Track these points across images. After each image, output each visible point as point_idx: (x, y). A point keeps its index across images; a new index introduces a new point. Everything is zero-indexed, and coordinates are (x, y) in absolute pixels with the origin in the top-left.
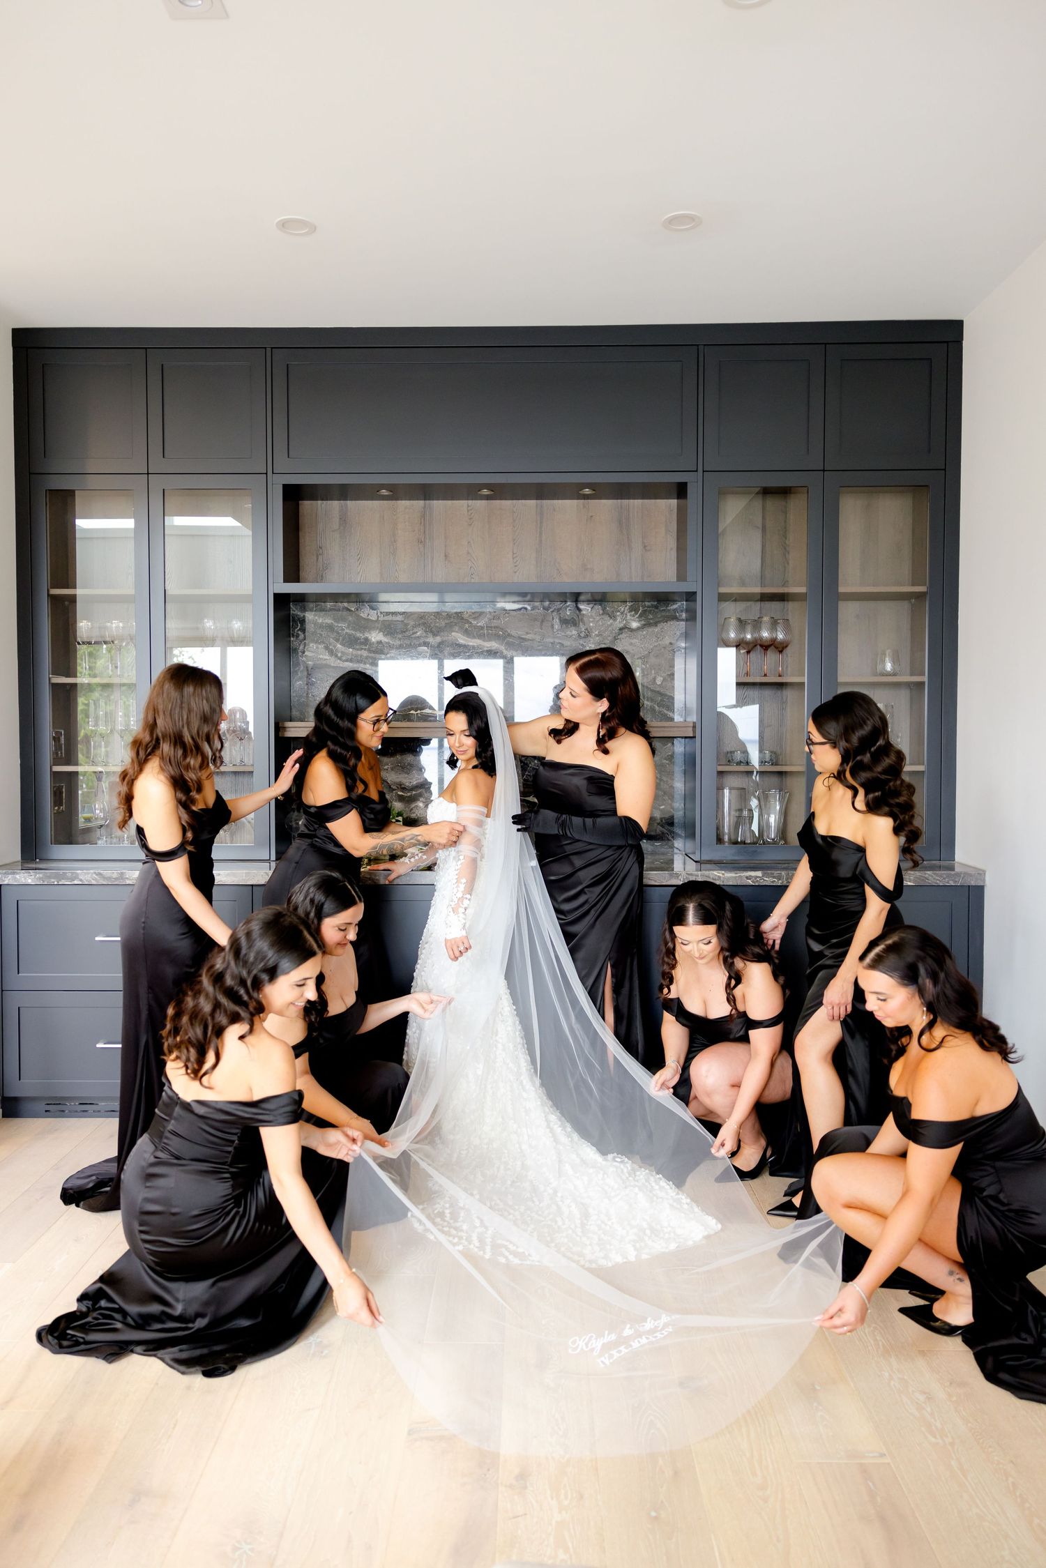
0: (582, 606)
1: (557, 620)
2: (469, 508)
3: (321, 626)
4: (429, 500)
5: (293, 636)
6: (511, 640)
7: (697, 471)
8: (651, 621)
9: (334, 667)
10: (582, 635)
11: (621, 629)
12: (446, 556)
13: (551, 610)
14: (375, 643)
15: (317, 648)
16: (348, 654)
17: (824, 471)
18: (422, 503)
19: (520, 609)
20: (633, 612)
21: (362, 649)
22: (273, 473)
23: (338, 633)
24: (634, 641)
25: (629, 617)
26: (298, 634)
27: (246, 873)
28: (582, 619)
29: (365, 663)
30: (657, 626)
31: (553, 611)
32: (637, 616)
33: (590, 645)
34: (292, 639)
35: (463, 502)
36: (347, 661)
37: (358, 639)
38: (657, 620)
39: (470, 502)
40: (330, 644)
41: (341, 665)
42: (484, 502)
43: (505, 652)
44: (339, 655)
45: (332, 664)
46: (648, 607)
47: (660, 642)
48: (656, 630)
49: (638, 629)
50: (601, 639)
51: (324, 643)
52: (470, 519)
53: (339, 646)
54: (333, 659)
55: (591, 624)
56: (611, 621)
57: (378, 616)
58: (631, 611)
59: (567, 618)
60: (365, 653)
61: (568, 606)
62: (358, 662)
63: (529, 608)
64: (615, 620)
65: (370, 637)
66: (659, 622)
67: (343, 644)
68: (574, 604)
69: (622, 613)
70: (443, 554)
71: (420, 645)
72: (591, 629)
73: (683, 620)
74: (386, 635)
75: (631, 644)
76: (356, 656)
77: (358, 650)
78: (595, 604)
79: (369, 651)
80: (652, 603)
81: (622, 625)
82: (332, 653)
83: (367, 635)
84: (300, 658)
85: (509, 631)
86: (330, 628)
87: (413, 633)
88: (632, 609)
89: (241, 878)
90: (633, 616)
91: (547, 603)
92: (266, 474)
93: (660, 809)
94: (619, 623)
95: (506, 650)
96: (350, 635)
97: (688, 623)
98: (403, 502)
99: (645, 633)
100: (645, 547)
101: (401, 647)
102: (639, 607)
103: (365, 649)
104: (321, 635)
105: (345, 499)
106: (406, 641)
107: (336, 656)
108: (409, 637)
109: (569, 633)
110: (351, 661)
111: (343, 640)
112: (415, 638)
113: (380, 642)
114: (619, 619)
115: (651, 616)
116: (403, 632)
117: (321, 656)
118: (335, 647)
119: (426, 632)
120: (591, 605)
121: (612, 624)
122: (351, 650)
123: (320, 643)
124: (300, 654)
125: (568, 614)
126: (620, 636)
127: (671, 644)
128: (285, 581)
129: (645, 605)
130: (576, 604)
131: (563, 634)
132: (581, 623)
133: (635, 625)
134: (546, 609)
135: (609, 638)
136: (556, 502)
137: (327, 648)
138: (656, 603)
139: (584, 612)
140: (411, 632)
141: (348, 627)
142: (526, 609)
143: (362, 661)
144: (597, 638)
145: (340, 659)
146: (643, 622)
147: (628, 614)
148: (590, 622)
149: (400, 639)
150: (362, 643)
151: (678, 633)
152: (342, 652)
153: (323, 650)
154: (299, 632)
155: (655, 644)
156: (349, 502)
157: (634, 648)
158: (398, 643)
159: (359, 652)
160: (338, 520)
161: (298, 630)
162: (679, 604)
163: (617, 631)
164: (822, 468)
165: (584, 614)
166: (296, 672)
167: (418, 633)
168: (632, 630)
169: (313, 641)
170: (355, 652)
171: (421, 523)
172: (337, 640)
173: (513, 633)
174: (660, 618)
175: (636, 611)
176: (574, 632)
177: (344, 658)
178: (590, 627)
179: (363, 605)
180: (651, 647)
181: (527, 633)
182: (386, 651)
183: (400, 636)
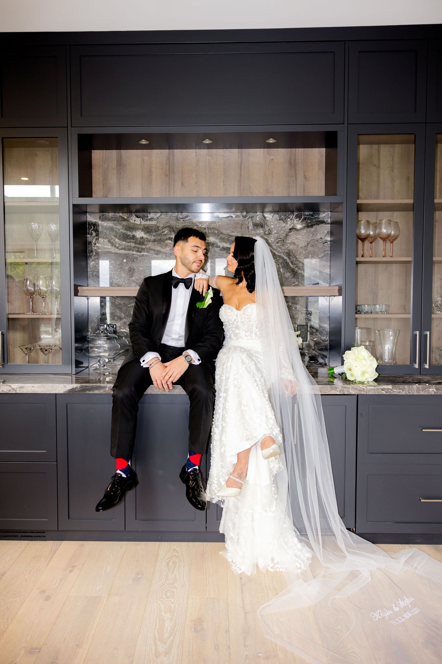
0: (266, 215)
1: (251, 224)
2: (197, 154)
3: (106, 228)
4: (172, 149)
5: (89, 234)
6: (222, 236)
7: (344, 124)
8: (309, 224)
9: (114, 253)
10: (267, 233)
11: (290, 229)
12: (182, 184)
13: (247, 217)
14: (139, 238)
15: (104, 241)
16: (122, 245)
17: (426, 123)
18: (167, 151)
19: (228, 217)
20: (298, 219)
21: (131, 242)
22: (71, 127)
23: (116, 232)
24: (298, 237)
25: (295, 222)
26: (92, 233)
27: (51, 386)
28: (266, 223)
29: (133, 251)
30: (313, 227)
31: (249, 218)
32: (300, 221)
33: (271, 239)
34: (88, 236)
35: (193, 151)
36: (122, 249)
37: (129, 236)
38: (313, 223)
39: (197, 150)
40: (111, 239)
41: (118, 252)
42: (206, 151)
43: (219, 244)
44: (117, 246)
45: (113, 252)
46: (307, 215)
47: (314, 237)
48: (312, 229)
49: (301, 229)
50: (278, 236)
51: (107, 238)
52: (197, 161)
53: (117, 240)
54: (113, 248)
55: (272, 226)
56: (284, 224)
57: (141, 222)
58: (296, 218)
59: (257, 222)
60: (133, 245)
61: (258, 215)
62: (129, 250)
63: (234, 216)
64: (287, 224)
65: (136, 235)
66: (314, 225)
67: (119, 239)
68: (262, 214)
69: (291, 219)
70: (181, 184)
71: (166, 239)
72: (272, 229)
73: (329, 224)
74: (146, 233)
75: (297, 238)
76: (128, 246)
77: (129, 242)
78: (275, 214)
79: (135, 243)
80: (310, 213)
81: (291, 227)
82: (112, 244)
83: (134, 233)
84: (93, 248)
85: (221, 231)
86: (112, 229)
87: (163, 232)
88: (297, 217)
89: (48, 389)
90: (298, 221)
91: (245, 214)
92: (67, 127)
93: (313, 340)
94: (289, 225)
95: (220, 242)
96: (124, 233)
97: (332, 225)
98: (156, 150)
99: (305, 231)
100: (305, 178)
101: (155, 241)
102: (301, 215)
103: (133, 242)
104: (106, 233)
105: (120, 149)
106: (158, 237)
107: (115, 246)
108: (160, 235)
109: (258, 232)
110: (124, 249)
111: (120, 236)
112: (164, 235)
113: (142, 238)
114: (289, 223)
115: (309, 221)
116: (156, 231)
117: (106, 247)
118: (114, 240)
119: (170, 231)
120: (272, 215)
121: (285, 226)
122: (124, 242)
123: (105, 238)
124: (93, 245)
125: (258, 220)
126: (290, 234)
127: (321, 238)
128: (80, 196)
129: (305, 214)
130: (263, 214)
131: (255, 232)
132: (266, 226)
133: (299, 226)
134: (245, 217)
135: (284, 235)
136: (250, 150)
137: (109, 241)
138: (312, 213)
139: (268, 219)
140: (161, 232)
141: (122, 229)
142: (232, 217)
143: (131, 249)
144: (276, 235)
145: (118, 248)
146: (304, 225)
147: (295, 220)
148: (271, 225)
149: (154, 236)
150: (130, 239)
151: (326, 232)
152: (119, 244)
153: (107, 243)
154: (93, 232)
155: (312, 239)
156: (122, 151)
157: (299, 241)
158: (153, 238)
159: (129, 244)
160: (116, 162)
161: (92, 231)
162: (326, 213)
163: (288, 230)
164: (425, 122)
165: (267, 220)
166: (91, 256)
167: (166, 232)
168: (297, 230)
169: (101, 237)
170: (127, 244)
171: (167, 164)
172: (116, 237)
173: (224, 232)
174: (315, 222)
175: (300, 218)
176: (262, 231)
177: (120, 248)
178: (271, 228)
179: (132, 215)
180: (309, 240)
181: (233, 232)
182: (146, 243)
183: (154, 234)
